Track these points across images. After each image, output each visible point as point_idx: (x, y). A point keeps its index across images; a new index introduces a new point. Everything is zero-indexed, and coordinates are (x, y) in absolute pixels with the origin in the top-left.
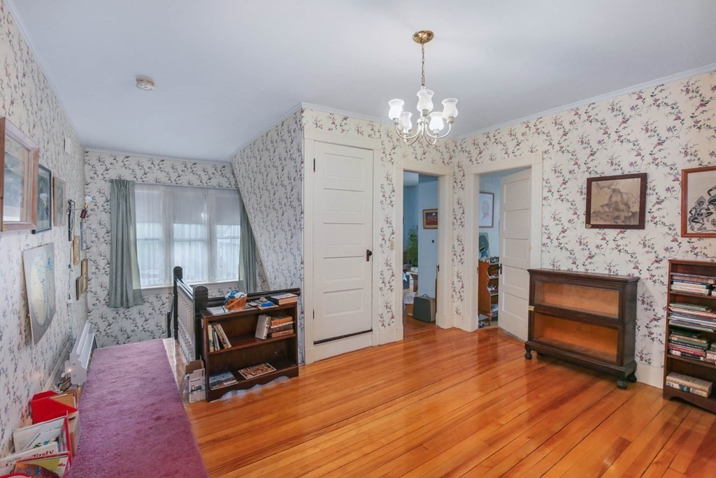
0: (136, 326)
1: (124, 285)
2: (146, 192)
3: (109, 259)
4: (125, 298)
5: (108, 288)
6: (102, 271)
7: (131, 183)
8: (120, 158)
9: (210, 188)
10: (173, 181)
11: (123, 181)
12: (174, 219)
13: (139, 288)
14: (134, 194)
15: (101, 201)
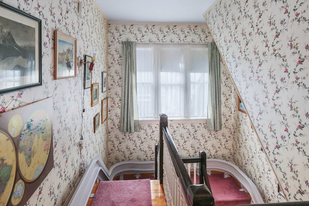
0: (136, 146)
1: (129, 117)
2: (143, 49)
3: (121, 97)
4: (129, 126)
5: (120, 117)
6: (117, 105)
7: (134, 44)
8: (128, 27)
9: (186, 44)
10: (161, 40)
11: (129, 42)
12: (161, 69)
13: (137, 119)
14: (135, 51)
15: (117, 57)
